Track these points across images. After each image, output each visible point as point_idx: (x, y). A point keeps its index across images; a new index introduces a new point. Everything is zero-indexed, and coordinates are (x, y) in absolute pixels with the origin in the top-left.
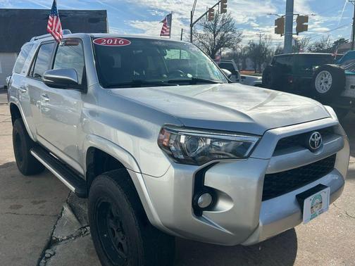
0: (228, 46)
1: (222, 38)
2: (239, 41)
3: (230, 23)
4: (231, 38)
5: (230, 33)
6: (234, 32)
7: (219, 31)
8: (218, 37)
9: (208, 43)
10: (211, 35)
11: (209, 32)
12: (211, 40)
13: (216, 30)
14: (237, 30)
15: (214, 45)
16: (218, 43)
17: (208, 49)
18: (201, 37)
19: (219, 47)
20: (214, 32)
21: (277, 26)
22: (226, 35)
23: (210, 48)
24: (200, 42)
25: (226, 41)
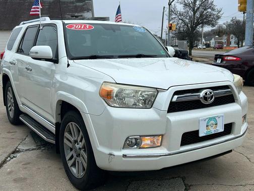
0: (209, 23)
1: (201, 15)
2: (219, 18)
3: (209, 1)
4: (210, 15)
5: (209, 10)
6: (213, 10)
7: (198, 8)
8: (198, 15)
9: (187, 21)
10: (191, 13)
11: (188, 10)
12: (190, 17)
13: (196, 8)
14: (216, 7)
15: (194, 22)
16: (198, 20)
17: (187, 26)
18: (180, 15)
19: (198, 24)
20: (194, 10)
21: (239, 5)
22: (205, 12)
23: (189, 25)
24: (180, 19)
25: (205, 18)
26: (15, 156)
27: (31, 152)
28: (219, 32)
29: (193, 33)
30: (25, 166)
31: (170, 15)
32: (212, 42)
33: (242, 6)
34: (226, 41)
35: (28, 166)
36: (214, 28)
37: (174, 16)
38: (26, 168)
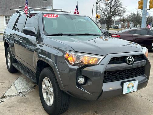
0: (118, 15)
1: (115, 10)
2: (124, 12)
3: (119, 2)
4: (119, 10)
5: (119, 8)
6: (121, 7)
7: (113, 6)
8: (113, 10)
9: (106, 13)
10: (109, 9)
11: (107, 7)
12: (108, 11)
13: (112, 6)
14: (123, 6)
15: (110, 14)
16: (112, 13)
17: (107, 16)
18: (103, 10)
19: (113, 15)
20: (110, 7)
21: (139, 5)
22: (117, 8)
23: (108, 16)
24: (102, 12)
25: (117, 12)
26: (3, 101)
27: (13, 97)
28: (123, 20)
29: (110, 21)
30: (9, 109)
31: (97, 9)
32: (120, 26)
33: (140, 6)
34: (127, 25)
35: (11, 108)
36: (121, 18)
37: (99, 10)
38: (10, 110)
